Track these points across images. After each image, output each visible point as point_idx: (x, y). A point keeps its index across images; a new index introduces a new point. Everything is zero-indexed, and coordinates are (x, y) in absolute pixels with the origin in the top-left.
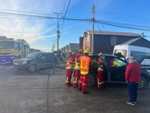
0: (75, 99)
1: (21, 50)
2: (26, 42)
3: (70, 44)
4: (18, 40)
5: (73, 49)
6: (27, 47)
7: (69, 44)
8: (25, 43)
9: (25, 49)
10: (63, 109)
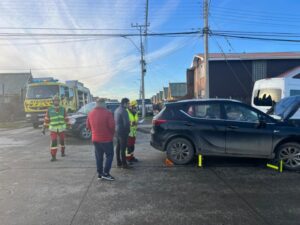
0: (141, 187)
1: (74, 101)
2: (82, 85)
3: (171, 84)
4: (67, 82)
5: (178, 94)
6: (86, 95)
7: (168, 86)
8: (80, 88)
9: (81, 98)
10: (110, 204)
